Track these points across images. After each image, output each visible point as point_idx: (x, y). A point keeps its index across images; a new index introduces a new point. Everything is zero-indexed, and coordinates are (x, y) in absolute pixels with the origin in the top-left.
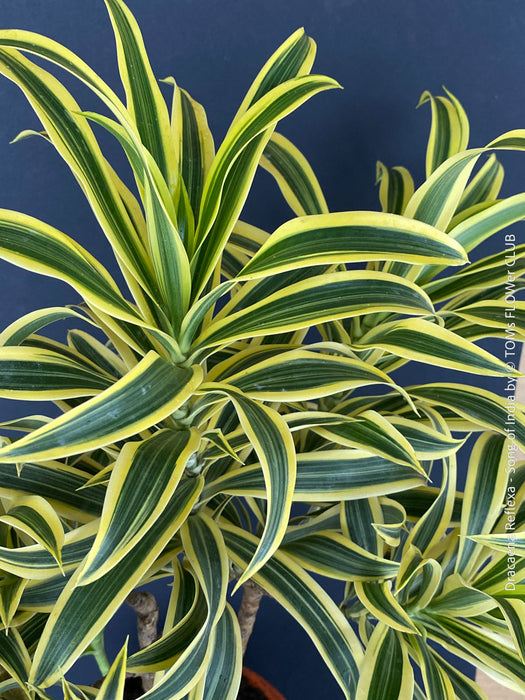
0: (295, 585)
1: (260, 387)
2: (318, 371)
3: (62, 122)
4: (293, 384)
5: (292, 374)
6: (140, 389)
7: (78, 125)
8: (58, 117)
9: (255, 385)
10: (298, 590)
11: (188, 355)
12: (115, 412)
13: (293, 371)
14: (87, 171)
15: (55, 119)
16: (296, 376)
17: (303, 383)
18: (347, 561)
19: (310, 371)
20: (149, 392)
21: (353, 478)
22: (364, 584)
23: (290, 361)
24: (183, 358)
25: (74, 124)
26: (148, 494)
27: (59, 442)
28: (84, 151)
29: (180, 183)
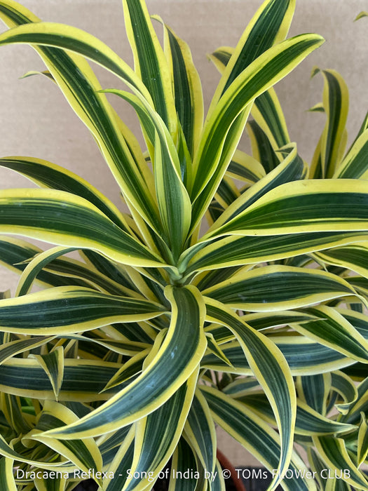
0: (265, 440)
1: (244, 298)
2: (293, 284)
3: (74, 80)
4: (272, 296)
5: (270, 286)
6: (170, 355)
7: (89, 83)
8: (71, 75)
9: (239, 295)
10: (267, 444)
11: (184, 274)
12: (153, 383)
13: (272, 283)
14: (99, 125)
15: (69, 79)
16: (274, 289)
17: (281, 295)
18: (306, 421)
19: (286, 284)
20: (176, 353)
21: (312, 357)
22: (320, 438)
23: (268, 275)
24: (180, 277)
25: (85, 81)
26: (168, 418)
27: (108, 418)
28: (95, 105)
29: (179, 131)
